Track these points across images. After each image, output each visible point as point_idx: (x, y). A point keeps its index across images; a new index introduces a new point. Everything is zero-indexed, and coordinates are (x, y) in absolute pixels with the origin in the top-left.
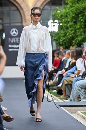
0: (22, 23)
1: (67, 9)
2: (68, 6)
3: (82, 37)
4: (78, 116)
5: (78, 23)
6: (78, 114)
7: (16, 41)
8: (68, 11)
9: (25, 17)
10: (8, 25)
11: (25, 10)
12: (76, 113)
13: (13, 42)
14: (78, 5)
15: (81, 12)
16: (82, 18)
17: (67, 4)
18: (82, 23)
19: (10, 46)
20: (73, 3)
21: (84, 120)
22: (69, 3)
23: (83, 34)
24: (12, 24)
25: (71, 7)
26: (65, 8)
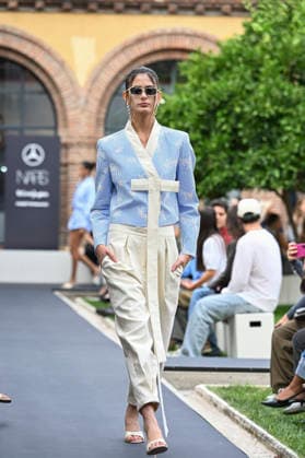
0: (55, 128)
1: (183, 94)
2: (187, 86)
3: (225, 174)
4: (198, 397)
5: (213, 134)
6: (198, 393)
7: (37, 181)
8: (185, 100)
9: (65, 111)
10: (16, 133)
11: (65, 93)
12: (193, 388)
13: (30, 183)
14: (214, 84)
15: (223, 104)
16: (227, 122)
17: (184, 80)
18: (226, 136)
19: (20, 193)
20: (201, 78)
21: (214, 409)
22: (190, 77)
23: (227, 166)
24: (28, 133)
25: (196, 88)
26: (178, 92)
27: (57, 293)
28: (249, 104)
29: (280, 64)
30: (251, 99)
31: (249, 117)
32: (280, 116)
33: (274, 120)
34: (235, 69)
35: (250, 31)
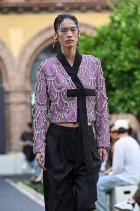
0: (1, 82)
27: (7, 180)
28: (115, 63)
29: (132, 39)
30: (116, 61)
31: (116, 71)
32: (133, 70)
33: (130, 73)
34: (106, 43)
35: (113, 21)
